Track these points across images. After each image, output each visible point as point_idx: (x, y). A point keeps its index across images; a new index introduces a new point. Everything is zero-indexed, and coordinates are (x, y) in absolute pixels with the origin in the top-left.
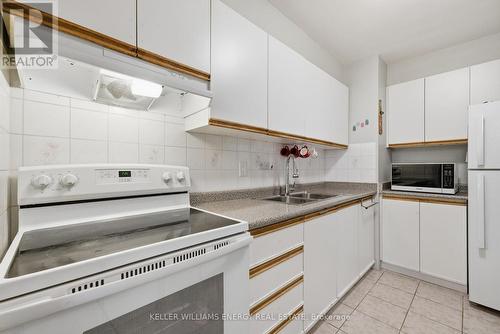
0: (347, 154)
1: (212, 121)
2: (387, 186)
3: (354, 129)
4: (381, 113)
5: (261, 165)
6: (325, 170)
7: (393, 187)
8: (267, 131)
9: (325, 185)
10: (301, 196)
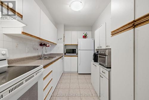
0: (56, 46)
1: (23, 33)
2: (65, 54)
3: (58, 40)
4: (64, 37)
5: (34, 49)
6: (51, 50)
7: (66, 54)
8: (40, 38)
9: (51, 54)
10: (46, 57)
